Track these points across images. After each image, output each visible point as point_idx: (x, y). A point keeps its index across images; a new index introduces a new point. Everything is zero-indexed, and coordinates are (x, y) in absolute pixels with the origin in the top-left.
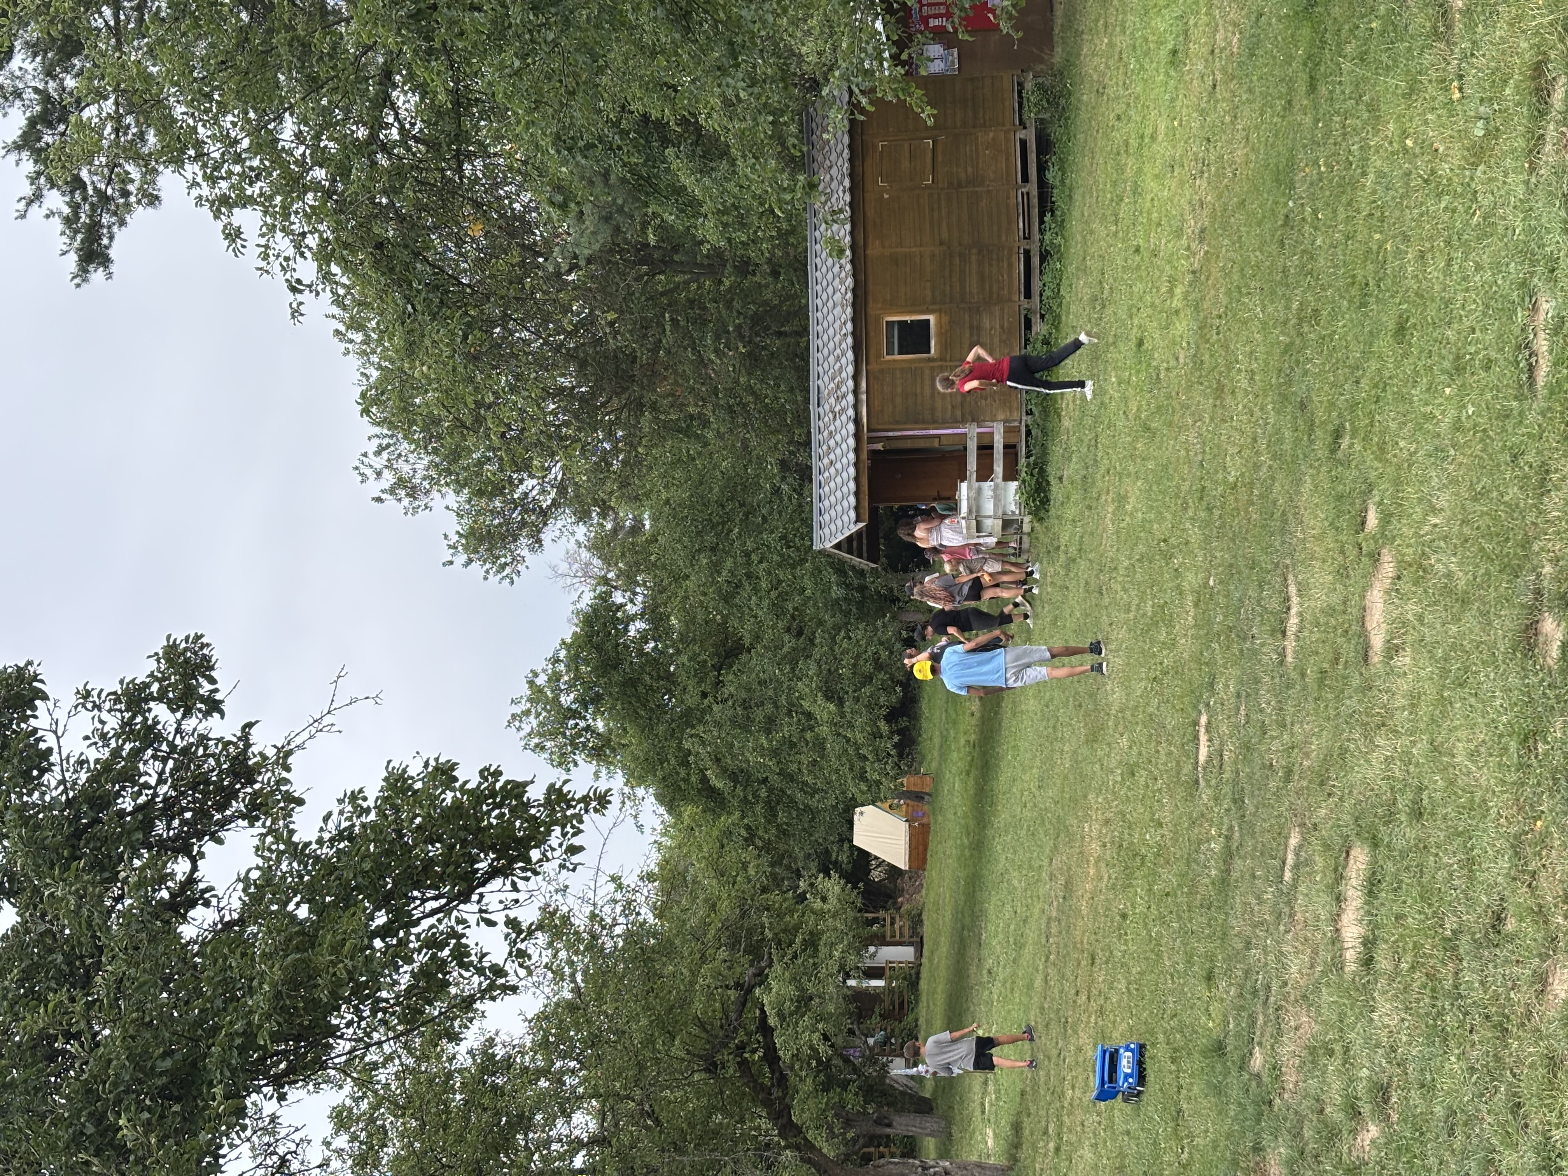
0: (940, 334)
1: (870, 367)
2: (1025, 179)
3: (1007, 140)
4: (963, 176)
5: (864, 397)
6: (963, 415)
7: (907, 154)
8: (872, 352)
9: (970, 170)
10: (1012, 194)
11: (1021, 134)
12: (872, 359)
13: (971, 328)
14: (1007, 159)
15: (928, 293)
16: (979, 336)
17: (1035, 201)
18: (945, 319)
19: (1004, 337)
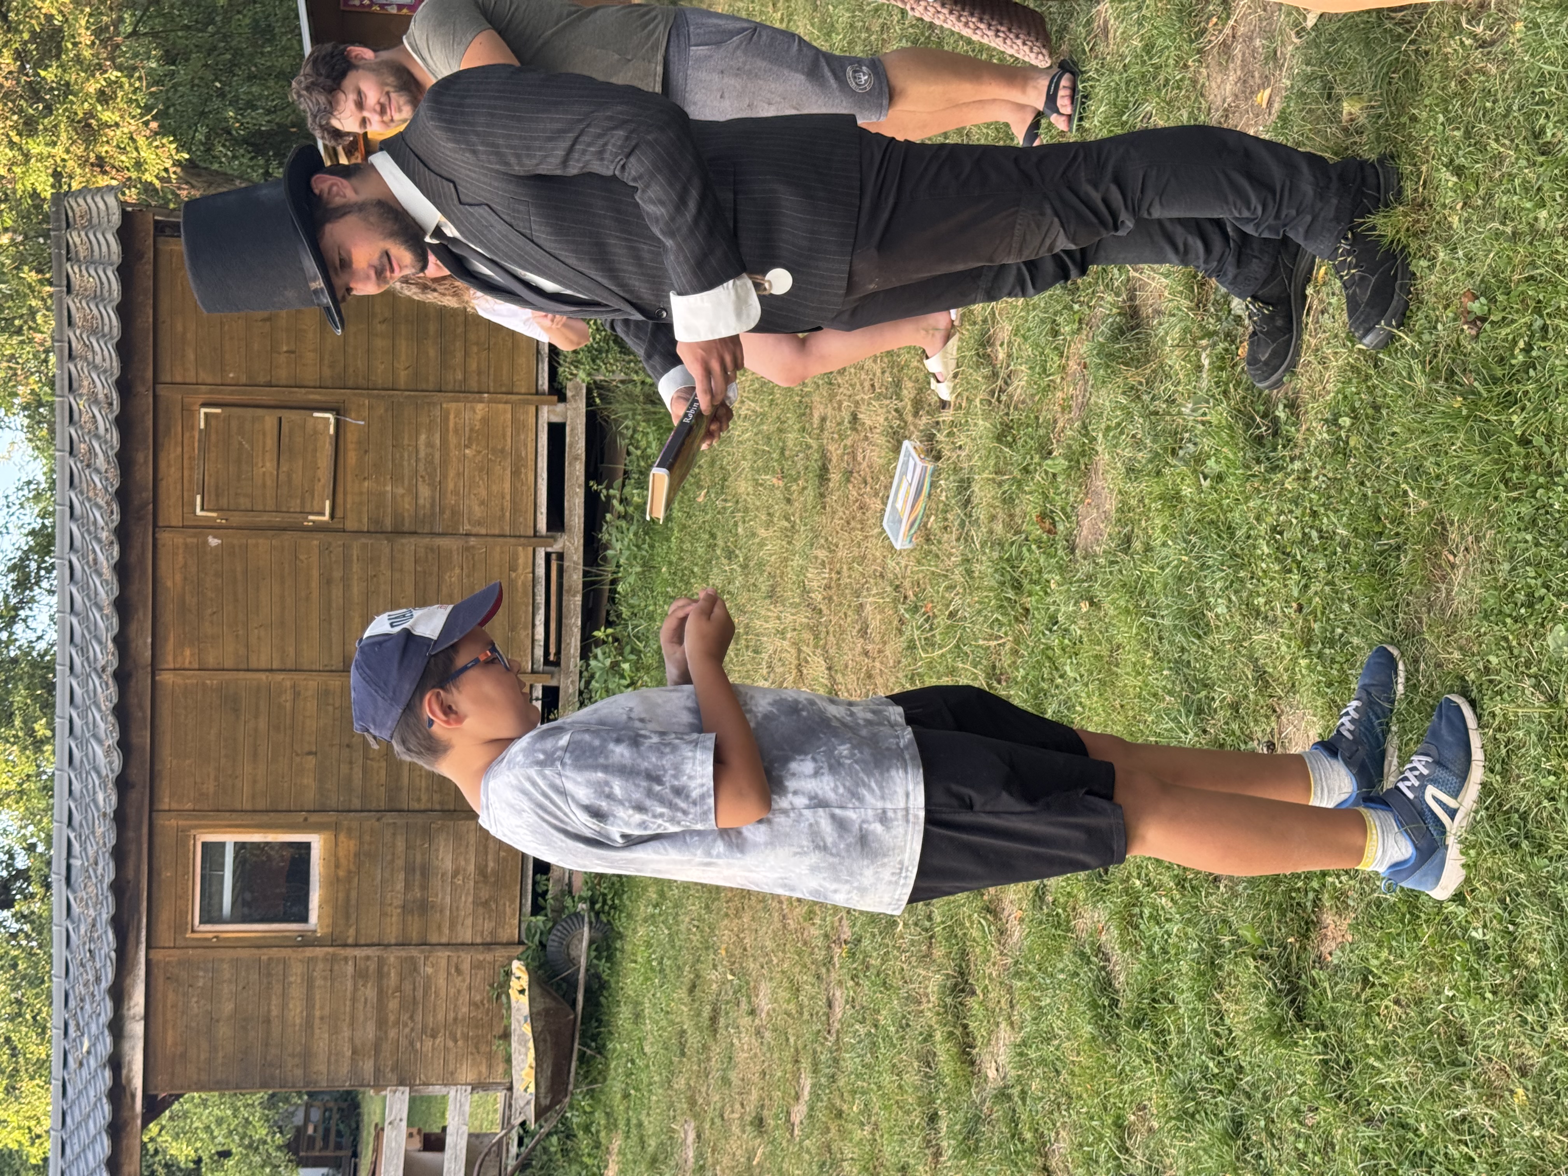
0: (333, 882)
1: (158, 955)
2: (556, 520)
3: (518, 425)
4: (407, 505)
5: (136, 1029)
6: (377, 1070)
7: (270, 442)
8: (165, 916)
9: (425, 492)
10: (523, 556)
11: (549, 414)
12: (165, 936)
13: (409, 869)
14: (516, 473)
15: (309, 781)
16: (424, 887)
17: (575, 578)
18: (348, 845)
19: (484, 894)
